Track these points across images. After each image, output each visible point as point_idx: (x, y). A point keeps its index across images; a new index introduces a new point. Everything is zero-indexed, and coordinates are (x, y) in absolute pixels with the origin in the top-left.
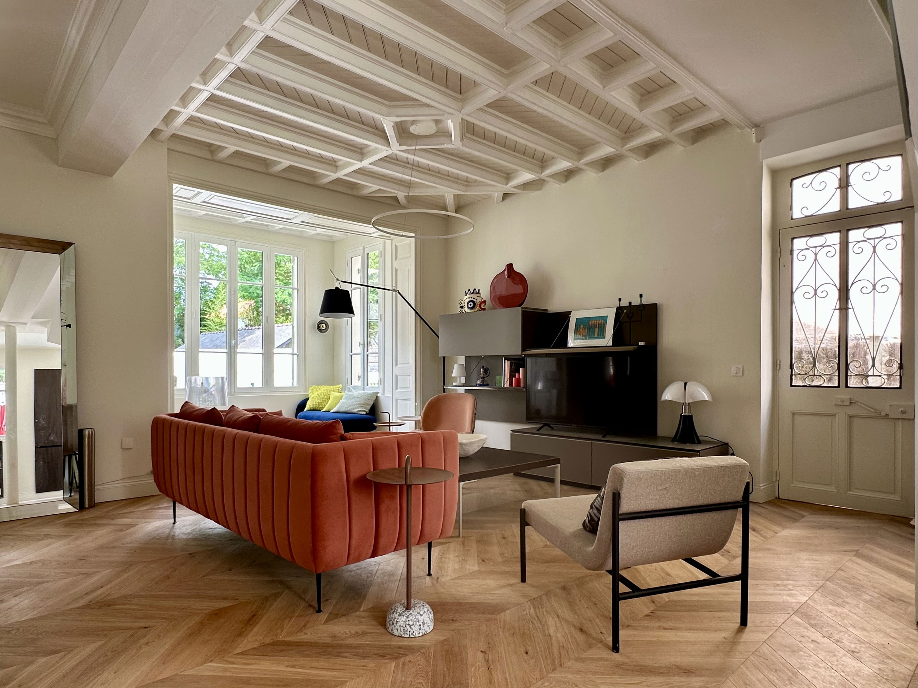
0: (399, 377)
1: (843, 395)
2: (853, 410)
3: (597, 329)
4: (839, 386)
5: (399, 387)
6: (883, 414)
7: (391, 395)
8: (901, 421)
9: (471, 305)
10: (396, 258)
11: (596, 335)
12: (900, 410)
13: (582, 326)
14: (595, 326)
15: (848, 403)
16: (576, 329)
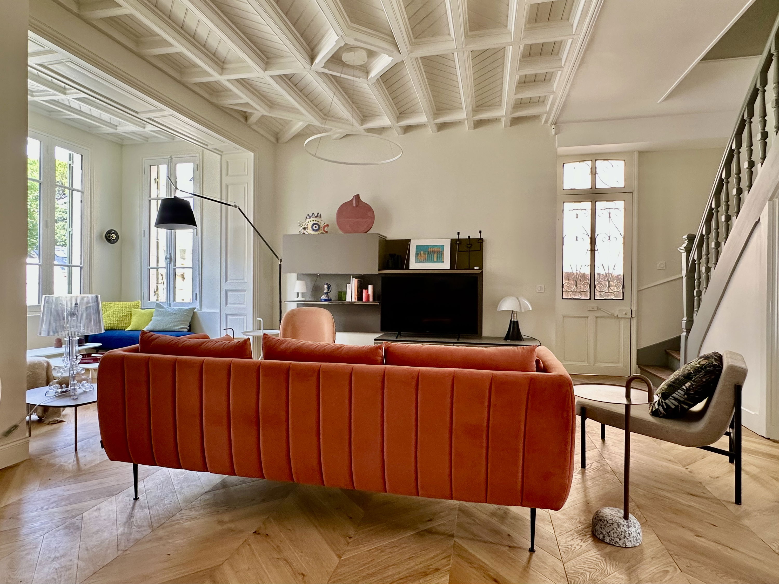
0: (229, 293)
1: (593, 304)
2: (599, 314)
3: (436, 255)
4: (590, 299)
5: (229, 302)
6: (616, 315)
7: (218, 311)
8: (623, 319)
9: (316, 227)
10: (227, 174)
11: (435, 260)
12: (624, 313)
13: (422, 252)
14: (434, 252)
15: (596, 309)
16: (417, 254)
